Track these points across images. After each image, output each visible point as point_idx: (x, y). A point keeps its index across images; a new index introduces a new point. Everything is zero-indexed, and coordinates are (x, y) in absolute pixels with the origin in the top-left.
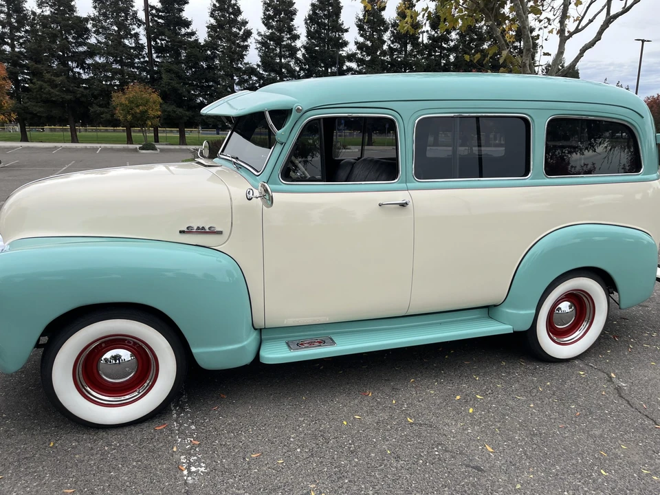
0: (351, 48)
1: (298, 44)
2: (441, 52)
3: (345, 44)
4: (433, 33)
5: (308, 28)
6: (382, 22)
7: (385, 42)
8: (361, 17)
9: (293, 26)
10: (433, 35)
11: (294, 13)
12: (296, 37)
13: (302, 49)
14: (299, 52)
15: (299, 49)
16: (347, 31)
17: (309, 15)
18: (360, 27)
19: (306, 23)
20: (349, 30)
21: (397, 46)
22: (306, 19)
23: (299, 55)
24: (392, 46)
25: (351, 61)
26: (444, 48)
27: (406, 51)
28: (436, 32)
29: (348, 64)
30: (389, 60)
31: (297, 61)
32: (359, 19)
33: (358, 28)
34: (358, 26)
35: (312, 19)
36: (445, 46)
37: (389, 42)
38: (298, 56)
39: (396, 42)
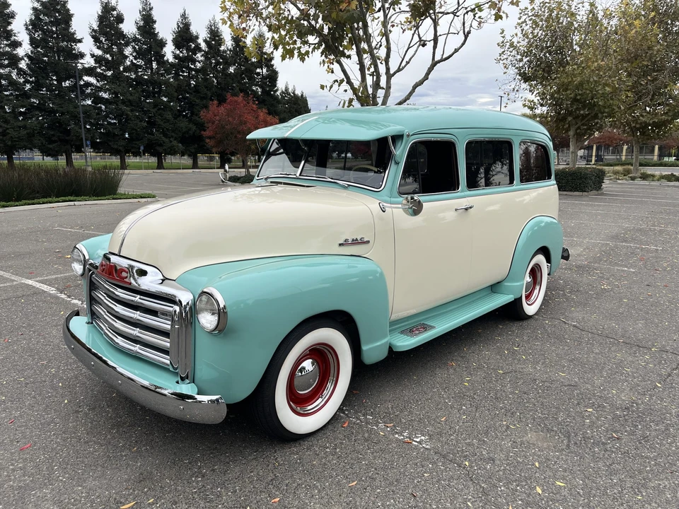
0: (88, 62)
1: (21, 52)
2: (189, 73)
3: (82, 55)
4: (178, 52)
5: (30, 35)
6: (121, 35)
7: (127, 57)
8: (96, 28)
9: (12, 30)
10: (178, 55)
11: (12, 16)
12: (17, 44)
13: (25, 58)
14: (23, 62)
15: (22, 59)
16: (80, 41)
17: (31, 20)
18: (96, 39)
19: (27, 29)
20: (83, 40)
21: (140, 62)
22: (26, 24)
23: (23, 65)
24: (134, 61)
25: (90, 75)
26: (192, 69)
27: (152, 69)
28: (181, 52)
29: (86, 78)
30: (133, 76)
31: (20, 72)
32: (93, 30)
33: (93, 40)
34: (93, 37)
35: (34, 25)
36: (192, 66)
37: (131, 58)
38: (21, 66)
39: (139, 58)
